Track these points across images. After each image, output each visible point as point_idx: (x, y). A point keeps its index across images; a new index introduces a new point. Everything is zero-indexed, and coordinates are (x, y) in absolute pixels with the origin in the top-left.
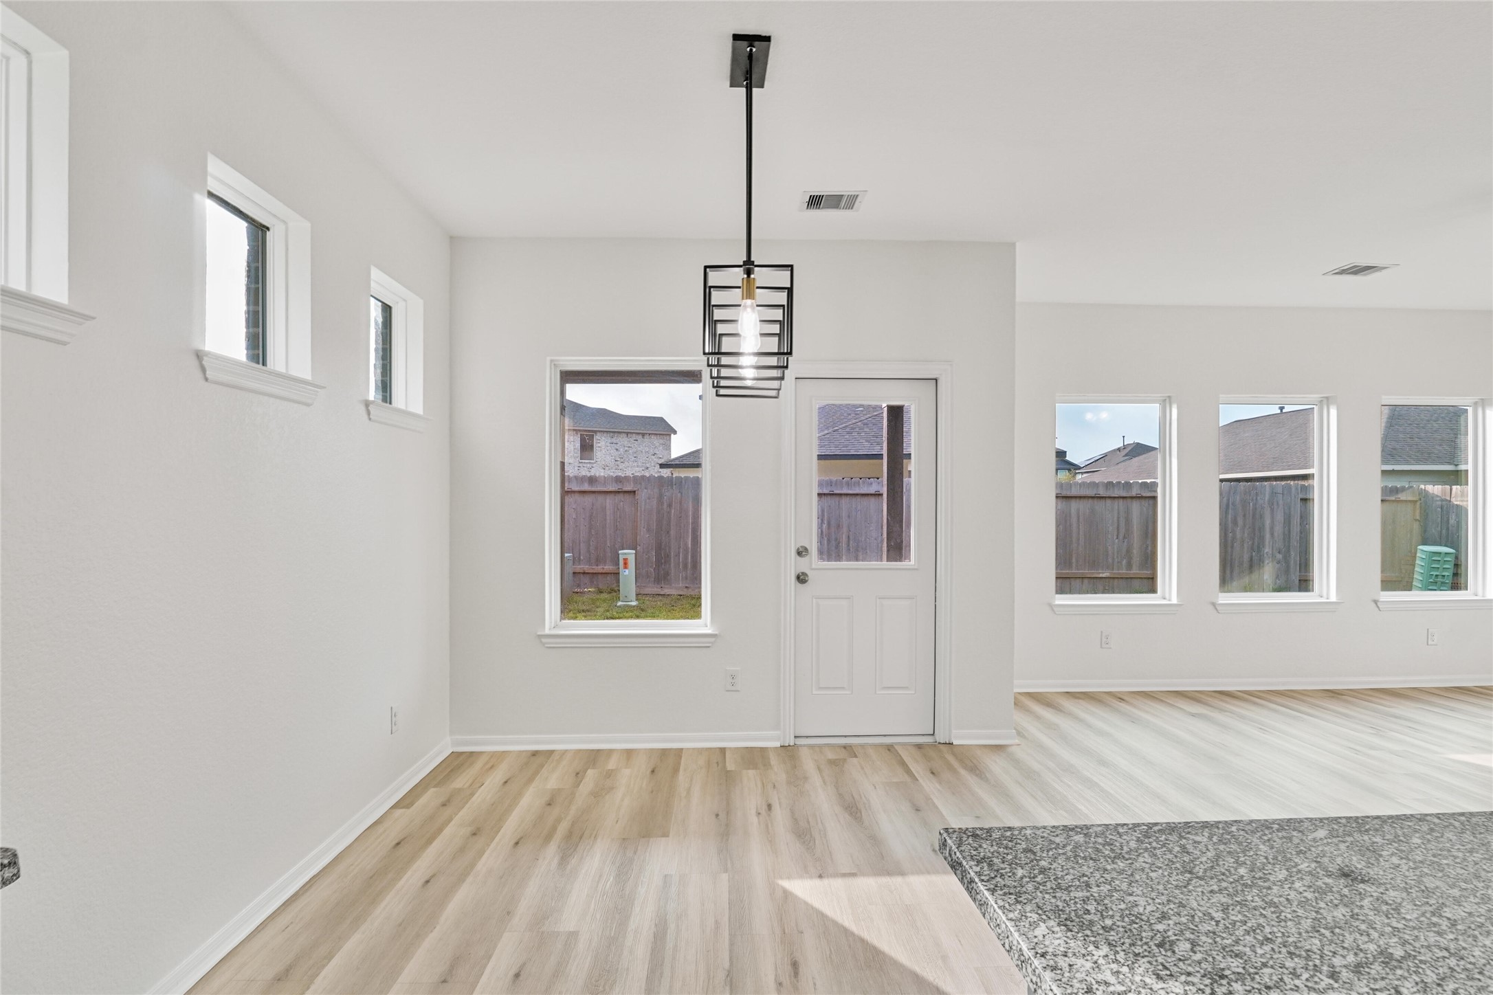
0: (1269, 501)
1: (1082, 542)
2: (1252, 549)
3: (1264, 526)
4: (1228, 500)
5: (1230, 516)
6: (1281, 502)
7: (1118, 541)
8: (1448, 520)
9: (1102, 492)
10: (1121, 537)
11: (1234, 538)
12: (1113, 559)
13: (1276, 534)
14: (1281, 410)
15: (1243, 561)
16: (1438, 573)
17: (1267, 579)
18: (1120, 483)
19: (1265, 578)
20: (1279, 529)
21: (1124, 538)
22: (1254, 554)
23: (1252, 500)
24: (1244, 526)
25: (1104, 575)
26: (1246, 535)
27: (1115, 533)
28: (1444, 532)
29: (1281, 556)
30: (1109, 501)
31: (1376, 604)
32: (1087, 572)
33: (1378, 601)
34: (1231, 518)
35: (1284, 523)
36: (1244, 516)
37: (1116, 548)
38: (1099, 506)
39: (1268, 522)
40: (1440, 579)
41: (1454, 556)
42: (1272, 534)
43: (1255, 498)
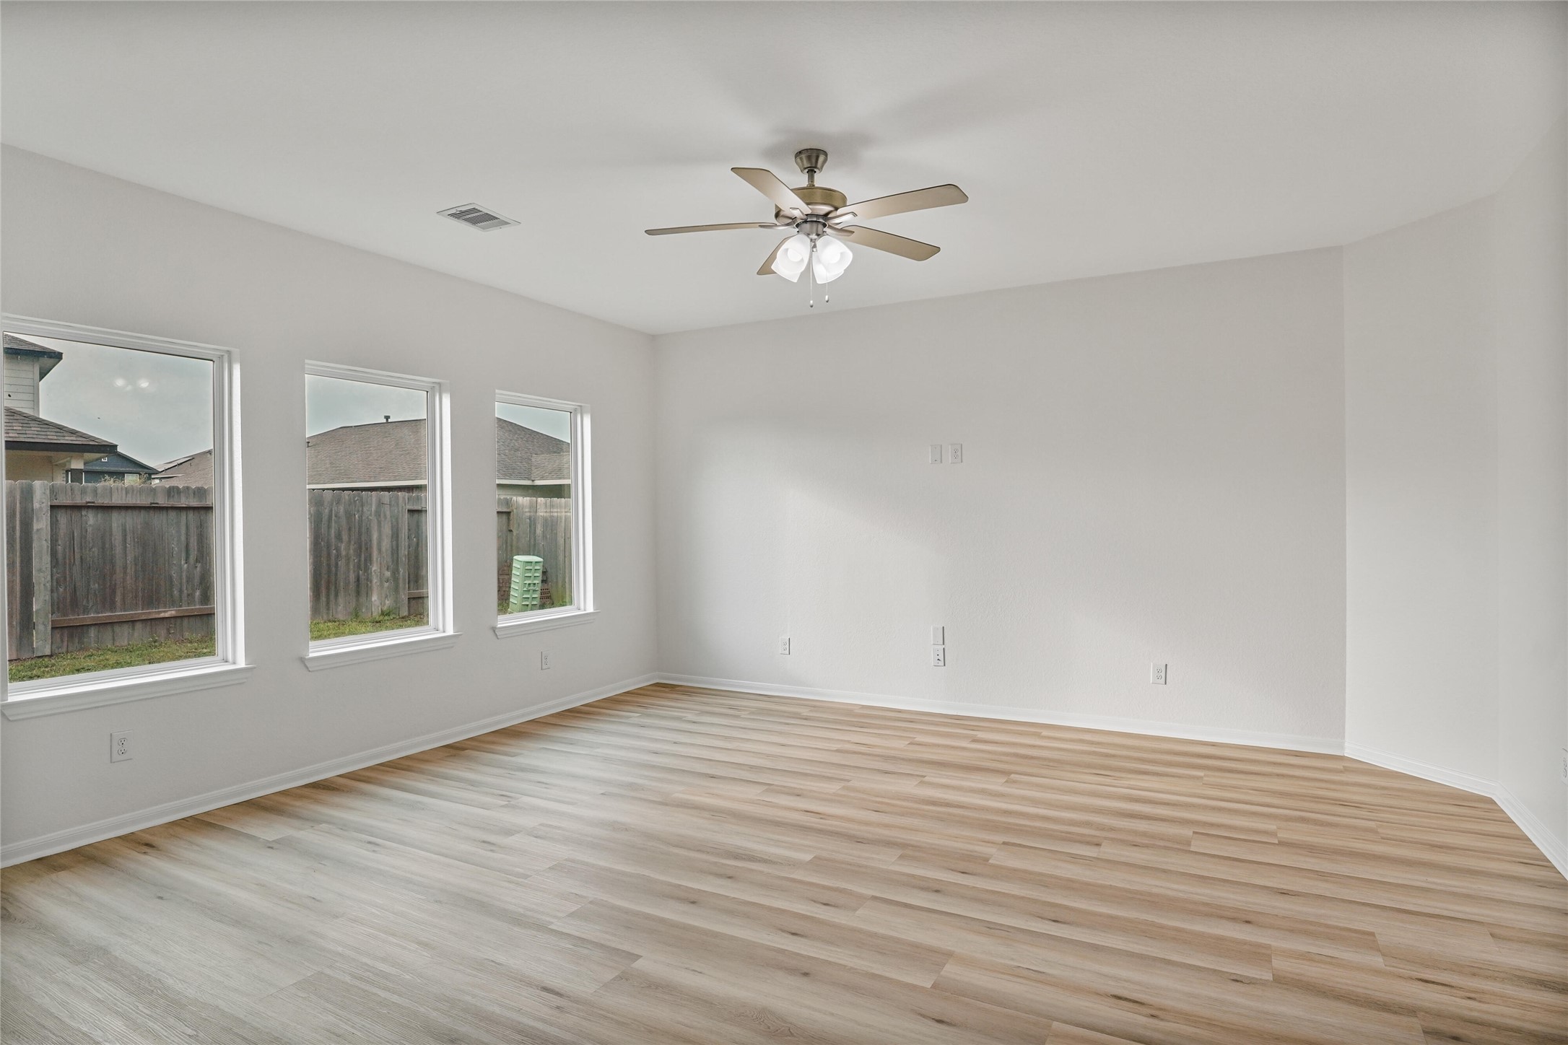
0: (376, 512)
1: (131, 570)
2: (359, 567)
3: (371, 541)
4: (331, 510)
5: (333, 531)
6: (388, 513)
7: (188, 567)
8: (535, 530)
9: (162, 501)
10: (192, 559)
11: (338, 556)
12: (181, 591)
13: (383, 549)
14: (387, 420)
15: (349, 582)
16: (530, 582)
17: (375, 601)
18: (188, 488)
19: (373, 599)
20: (386, 544)
21: (197, 561)
22: (361, 572)
23: (358, 511)
24: (350, 541)
25: (167, 615)
26: (352, 551)
27: (183, 555)
28: (532, 541)
29: (389, 573)
30: (172, 514)
31: (494, 631)
32: (139, 612)
33: (496, 628)
34: (335, 532)
35: (392, 536)
36: (350, 529)
37: (184, 577)
38: (158, 520)
39: (375, 536)
40: (532, 588)
41: (542, 564)
42: (380, 550)
43: (361, 509)
